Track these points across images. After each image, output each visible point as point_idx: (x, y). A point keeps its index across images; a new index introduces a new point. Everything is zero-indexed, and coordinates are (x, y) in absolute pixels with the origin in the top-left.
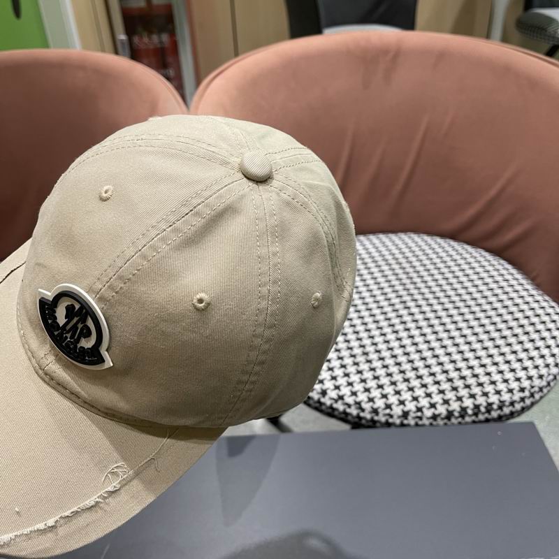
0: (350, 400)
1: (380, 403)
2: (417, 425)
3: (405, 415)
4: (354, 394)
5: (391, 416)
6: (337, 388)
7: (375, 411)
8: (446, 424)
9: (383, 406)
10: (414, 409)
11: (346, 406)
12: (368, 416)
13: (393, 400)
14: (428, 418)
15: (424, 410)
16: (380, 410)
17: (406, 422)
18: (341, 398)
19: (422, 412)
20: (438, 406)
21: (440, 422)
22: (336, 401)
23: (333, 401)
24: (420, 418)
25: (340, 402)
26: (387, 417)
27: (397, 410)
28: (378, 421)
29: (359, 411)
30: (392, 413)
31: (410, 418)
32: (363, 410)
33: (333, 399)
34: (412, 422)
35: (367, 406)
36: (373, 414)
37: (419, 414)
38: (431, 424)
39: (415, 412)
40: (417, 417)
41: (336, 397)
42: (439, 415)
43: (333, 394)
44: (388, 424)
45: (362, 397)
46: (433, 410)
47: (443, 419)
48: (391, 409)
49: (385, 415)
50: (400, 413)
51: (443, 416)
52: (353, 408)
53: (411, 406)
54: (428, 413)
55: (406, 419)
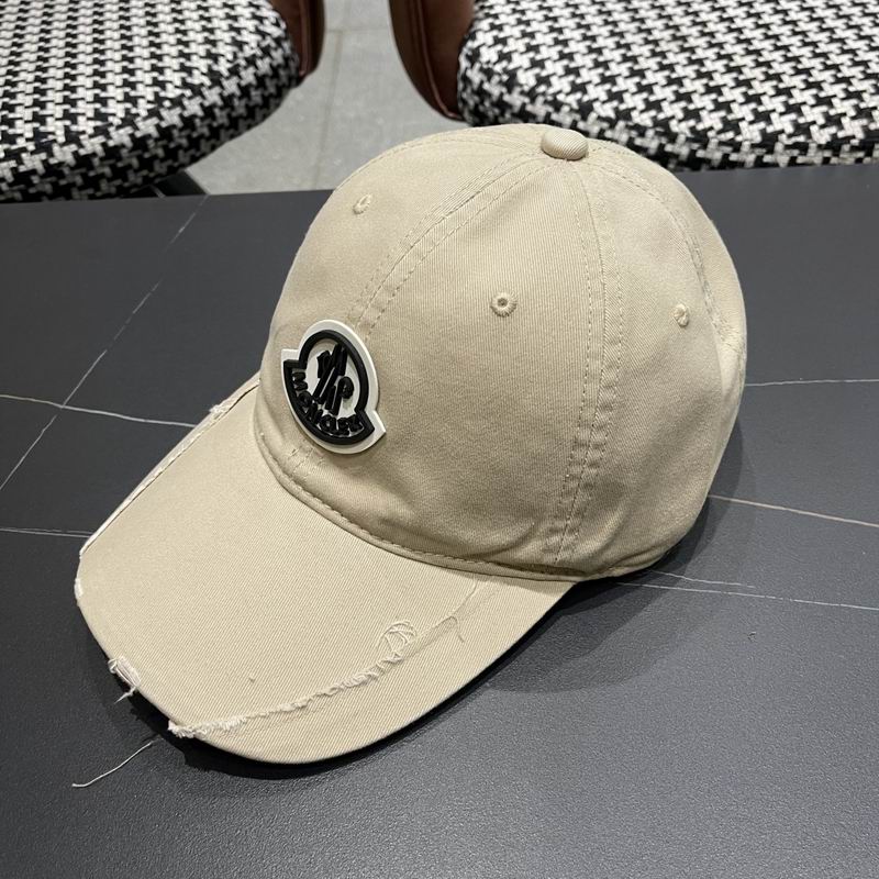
0: (644, 119)
1: (712, 120)
2: (793, 161)
3: (768, 142)
4: (655, 105)
5: (737, 147)
6: (617, 96)
7: (700, 138)
8: (859, 160)
9: (719, 126)
10: (790, 129)
11: (634, 133)
12: (684, 151)
13: (743, 112)
14: (820, 147)
15: (814, 129)
16: (711, 134)
17: (768, 159)
18: (625, 115)
19: (809, 136)
20: (845, 121)
21: (848, 158)
22: (612, 124)
23: (605, 125)
24: (803, 148)
25: (621, 124)
26: (728, 149)
27: (751, 133)
28: (707, 161)
29: (664, 140)
30: (739, 139)
31: (779, 147)
32: (673, 138)
33: (607, 119)
34: (783, 160)
35: (682, 128)
36: (695, 146)
37: (801, 139)
38: (826, 161)
39: (790, 136)
40: (796, 146)
41: (612, 115)
42: (848, 139)
43: (607, 110)
44: (726, 163)
45: (673, 110)
46: (833, 130)
47: (854, 149)
48: (738, 132)
49: (721, 143)
50: (758, 139)
51: (855, 142)
52: (650, 133)
53: (783, 123)
54: (822, 136)
55: (771, 151)
